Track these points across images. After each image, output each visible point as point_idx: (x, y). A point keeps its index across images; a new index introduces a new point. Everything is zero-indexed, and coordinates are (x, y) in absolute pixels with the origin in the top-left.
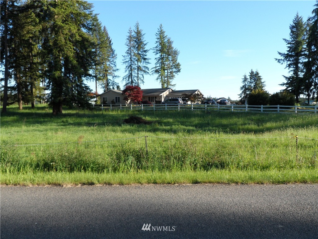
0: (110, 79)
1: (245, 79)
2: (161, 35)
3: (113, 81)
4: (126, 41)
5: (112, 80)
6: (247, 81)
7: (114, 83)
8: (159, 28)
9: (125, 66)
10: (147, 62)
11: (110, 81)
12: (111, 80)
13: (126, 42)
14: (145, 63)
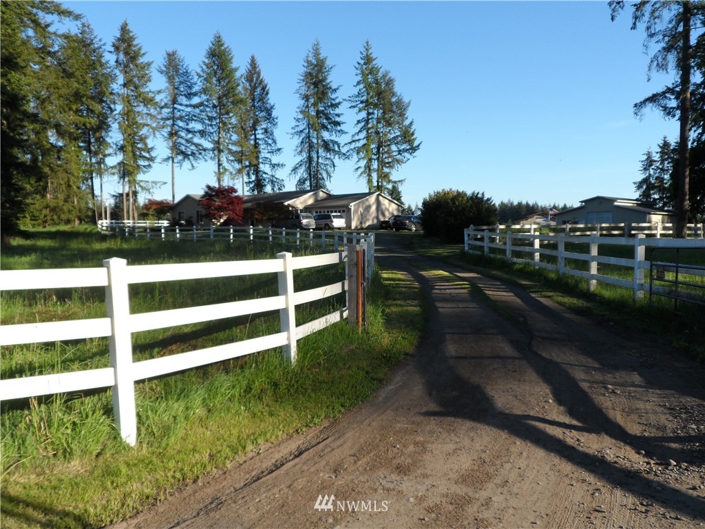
0: (266, 171)
1: (649, 162)
2: (368, 65)
3: (273, 176)
4: (299, 85)
5: (270, 173)
6: (653, 167)
7: (275, 179)
8: (363, 50)
9: (297, 140)
10: (339, 131)
11: (264, 175)
12: (265, 173)
13: (298, 87)
14: (334, 133)
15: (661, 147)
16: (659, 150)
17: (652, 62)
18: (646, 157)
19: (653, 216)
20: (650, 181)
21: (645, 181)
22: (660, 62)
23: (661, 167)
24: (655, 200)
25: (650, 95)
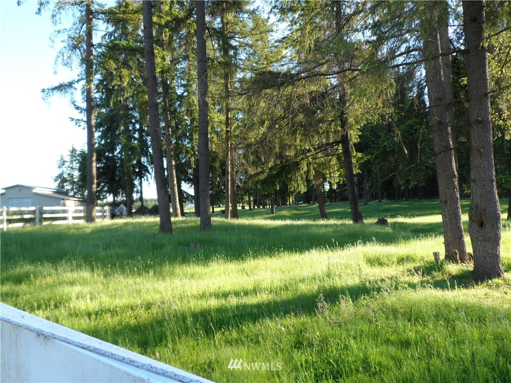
15: (70, 152)
16: (70, 154)
17: (58, 57)
18: (60, 158)
19: (66, 201)
20: (64, 176)
21: (60, 176)
22: (65, 59)
23: (71, 166)
24: (68, 190)
25: (57, 84)
